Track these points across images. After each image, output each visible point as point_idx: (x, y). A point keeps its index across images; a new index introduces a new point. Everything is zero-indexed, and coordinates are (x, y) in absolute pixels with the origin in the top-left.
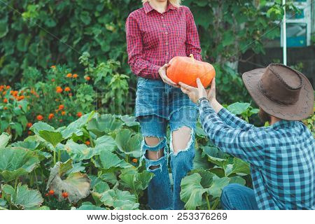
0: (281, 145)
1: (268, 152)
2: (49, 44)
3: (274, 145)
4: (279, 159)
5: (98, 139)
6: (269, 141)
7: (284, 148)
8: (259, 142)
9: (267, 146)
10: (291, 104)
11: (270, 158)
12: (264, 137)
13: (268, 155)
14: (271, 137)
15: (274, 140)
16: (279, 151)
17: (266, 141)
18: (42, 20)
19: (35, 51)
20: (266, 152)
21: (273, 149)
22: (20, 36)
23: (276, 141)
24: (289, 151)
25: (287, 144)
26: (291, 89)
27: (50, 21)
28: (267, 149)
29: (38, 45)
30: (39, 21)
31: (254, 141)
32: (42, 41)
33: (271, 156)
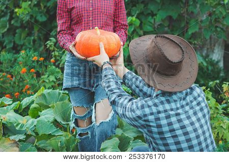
0: (159, 112)
1: (147, 121)
2: (42, 38)
3: (152, 114)
4: (159, 126)
5: (43, 111)
6: (147, 111)
7: (162, 115)
8: (139, 113)
9: (145, 115)
10: (173, 75)
11: (150, 126)
12: (143, 107)
13: (148, 123)
14: (149, 106)
15: (151, 109)
16: (158, 119)
17: (144, 111)
18: (34, 15)
19: (30, 43)
20: (145, 121)
21: (151, 118)
22: (17, 31)
23: (154, 109)
24: (168, 117)
25: (166, 111)
26: (172, 62)
27: (41, 16)
28: (146, 118)
29: (33, 38)
30: (32, 16)
31: (134, 112)
32: (36, 35)
33: (151, 124)
